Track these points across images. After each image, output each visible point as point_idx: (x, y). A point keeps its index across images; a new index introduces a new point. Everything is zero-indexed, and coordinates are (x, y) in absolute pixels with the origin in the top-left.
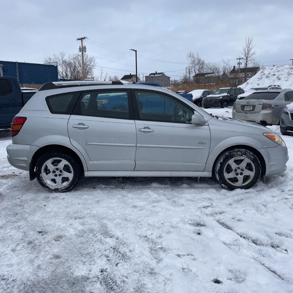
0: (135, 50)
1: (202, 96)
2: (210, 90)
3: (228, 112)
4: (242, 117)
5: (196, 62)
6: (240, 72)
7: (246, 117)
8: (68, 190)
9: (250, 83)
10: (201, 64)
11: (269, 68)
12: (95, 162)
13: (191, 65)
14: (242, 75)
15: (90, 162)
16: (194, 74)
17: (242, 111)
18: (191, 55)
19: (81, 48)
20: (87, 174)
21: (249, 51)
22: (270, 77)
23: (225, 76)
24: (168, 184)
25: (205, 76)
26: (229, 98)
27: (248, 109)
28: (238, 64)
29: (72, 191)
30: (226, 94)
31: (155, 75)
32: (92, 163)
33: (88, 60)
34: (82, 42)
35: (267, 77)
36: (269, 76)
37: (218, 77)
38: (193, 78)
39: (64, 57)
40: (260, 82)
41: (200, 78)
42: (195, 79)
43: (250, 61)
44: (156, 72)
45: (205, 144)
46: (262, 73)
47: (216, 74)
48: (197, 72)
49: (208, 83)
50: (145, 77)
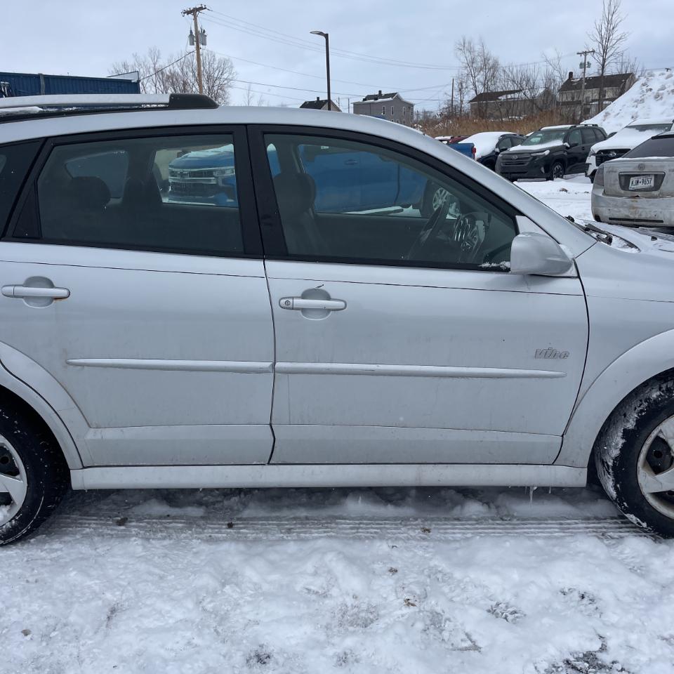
0: (325, 33)
1: (498, 150)
2: (517, 133)
3: (566, 191)
4: (621, 209)
5: (479, 62)
6: (587, 87)
7: (634, 208)
8: (11, 540)
9: (613, 114)
10: (489, 69)
11: (663, 74)
12: (110, 434)
13: (466, 72)
14: (592, 94)
15: (91, 435)
16: (472, 95)
17: (623, 192)
18: (466, 45)
19: (194, 34)
20: (82, 479)
21: (610, 31)
22: (665, 96)
23: (550, 98)
24: (409, 500)
25: (500, 98)
26: (568, 153)
27: (640, 186)
28: (581, 68)
29: (32, 540)
30: (558, 143)
31: (376, 99)
32: (99, 437)
33: (216, 66)
34: (195, 19)
35: (657, 97)
36: (663, 94)
37: (533, 101)
38: (469, 104)
39: (159, 60)
40: (640, 110)
41: (487, 104)
42: (476, 107)
43: (612, 58)
44: (380, 92)
45: (566, 355)
46: (645, 88)
47: (528, 94)
48: (481, 89)
49: (507, 115)
50: (352, 105)
